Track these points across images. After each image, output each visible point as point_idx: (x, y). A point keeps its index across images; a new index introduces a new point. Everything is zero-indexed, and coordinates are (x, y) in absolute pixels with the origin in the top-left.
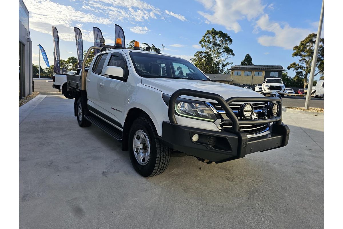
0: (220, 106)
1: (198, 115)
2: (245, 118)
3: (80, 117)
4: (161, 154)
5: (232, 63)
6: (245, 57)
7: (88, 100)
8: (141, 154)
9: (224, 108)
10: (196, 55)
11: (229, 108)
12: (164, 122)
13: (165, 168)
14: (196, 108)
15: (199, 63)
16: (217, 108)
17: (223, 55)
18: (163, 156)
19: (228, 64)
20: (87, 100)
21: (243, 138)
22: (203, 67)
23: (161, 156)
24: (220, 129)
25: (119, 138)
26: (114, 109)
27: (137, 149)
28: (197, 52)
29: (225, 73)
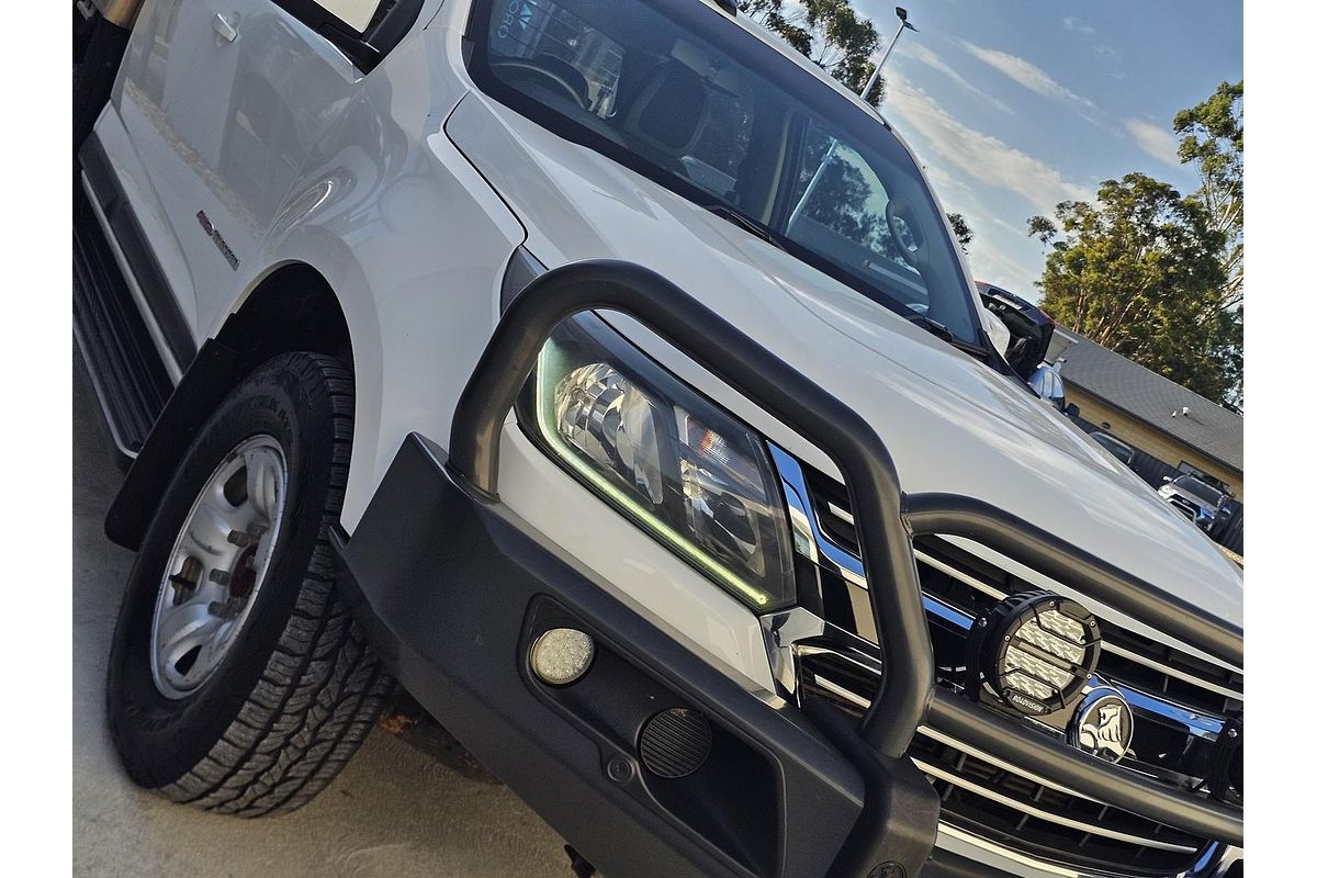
0: (850, 518)
1: (674, 510)
2: (1005, 692)
4: (302, 671)
7: (109, 103)
8: (203, 609)
10: (1112, 192)
11: (905, 558)
12: (410, 445)
13: (290, 786)
14: (691, 455)
15: (1112, 258)
18: (316, 693)
20: (109, 98)
21: (892, 825)
22: (1124, 301)
23: (295, 684)
24: (782, 691)
25: (133, 438)
27: (194, 563)
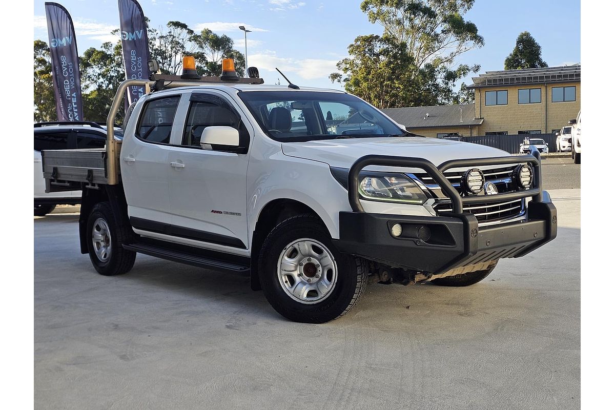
0: (431, 178)
1: (396, 196)
2: (472, 192)
3: (100, 253)
5: (477, 69)
6: (518, 43)
7: (129, 206)
9: (437, 181)
10: (353, 49)
11: (445, 180)
12: (341, 214)
14: (392, 184)
15: (369, 73)
16: (425, 182)
17: (445, 42)
19: (464, 70)
20: (126, 205)
26: (221, 213)
27: (288, 276)
28: (357, 40)
29: (456, 99)
